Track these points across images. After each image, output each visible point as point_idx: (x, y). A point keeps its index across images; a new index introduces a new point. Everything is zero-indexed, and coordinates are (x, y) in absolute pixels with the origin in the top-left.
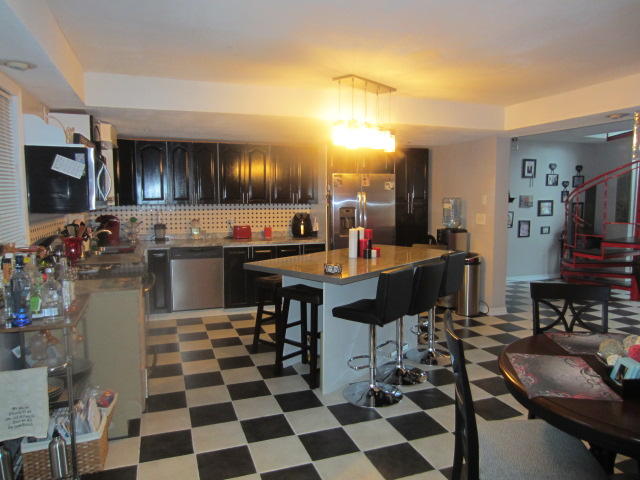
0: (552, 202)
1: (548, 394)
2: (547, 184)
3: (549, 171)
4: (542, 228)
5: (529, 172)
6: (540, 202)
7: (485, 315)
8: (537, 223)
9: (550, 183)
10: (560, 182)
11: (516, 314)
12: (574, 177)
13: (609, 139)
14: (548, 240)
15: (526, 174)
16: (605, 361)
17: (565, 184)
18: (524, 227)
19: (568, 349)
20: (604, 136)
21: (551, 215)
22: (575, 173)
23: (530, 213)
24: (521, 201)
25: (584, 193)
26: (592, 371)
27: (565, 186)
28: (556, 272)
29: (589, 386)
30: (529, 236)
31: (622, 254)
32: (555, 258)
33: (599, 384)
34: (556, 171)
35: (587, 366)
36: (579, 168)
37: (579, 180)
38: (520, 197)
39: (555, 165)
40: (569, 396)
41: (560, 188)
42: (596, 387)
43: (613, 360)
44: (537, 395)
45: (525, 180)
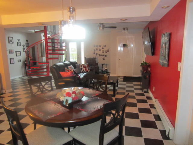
0: (20, 51)
1: (50, 117)
2: (18, 45)
3: (18, 41)
4: (18, 60)
5: (11, 41)
6: (16, 52)
7: (5, 93)
8: (16, 59)
9: (19, 45)
10: (22, 45)
11: (16, 90)
12: (26, 44)
13: (35, 32)
14: (21, 64)
15: (10, 42)
16: (60, 99)
17: (23, 46)
18: (12, 60)
19: (46, 99)
20: (34, 31)
21: (21, 56)
22: (26, 42)
23: (13, 56)
24: (9, 51)
25: (31, 49)
26: (57, 104)
27: (24, 46)
28: (25, 74)
29: (59, 109)
30: (14, 63)
31: (43, 66)
32: (24, 70)
33: (61, 107)
34: (20, 41)
35: (55, 103)
36: (27, 41)
37: (28, 45)
38: (9, 50)
39: (19, 39)
40: (56, 115)
41: (22, 47)
42: (61, 109)
43: (62, 99)
44: (46, 119)
45: (10, 44)
